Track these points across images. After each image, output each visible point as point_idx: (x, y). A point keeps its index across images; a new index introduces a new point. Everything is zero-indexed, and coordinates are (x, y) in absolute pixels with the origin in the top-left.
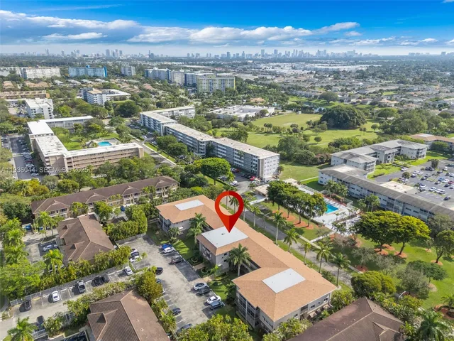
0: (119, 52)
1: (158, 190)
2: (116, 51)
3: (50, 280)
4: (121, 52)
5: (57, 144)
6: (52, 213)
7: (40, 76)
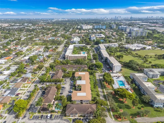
0: (119, 17)
1: (82, 68)
2: (119, 16)
3: (47, 81)
4: (120, 17)
5: (70, 52)
6: (58, 68)
7: (86, 28)
